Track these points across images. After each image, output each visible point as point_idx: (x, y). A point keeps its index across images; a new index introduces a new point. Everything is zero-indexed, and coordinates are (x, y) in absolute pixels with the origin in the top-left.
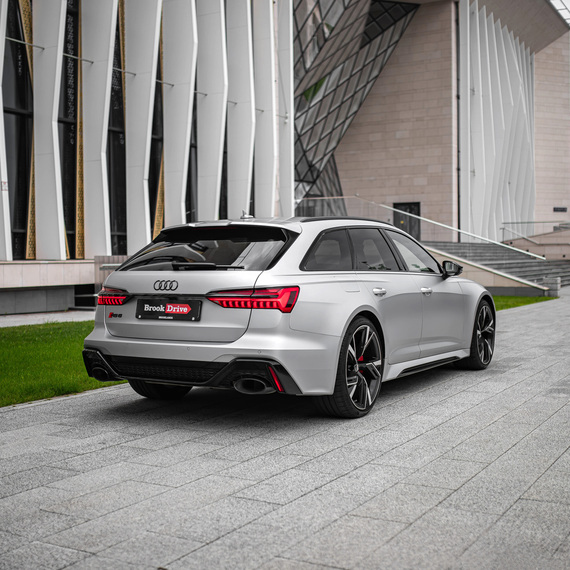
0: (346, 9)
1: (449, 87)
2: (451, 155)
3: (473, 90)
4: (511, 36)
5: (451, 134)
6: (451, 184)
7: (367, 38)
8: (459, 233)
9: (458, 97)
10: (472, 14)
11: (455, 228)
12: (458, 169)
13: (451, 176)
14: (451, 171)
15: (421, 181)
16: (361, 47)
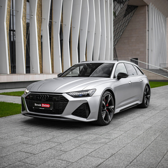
0: (121, 9)
1: (146, 28)
2: (146, 46)
3: (152, 29)
4: (161, 13)
5: (146, 40)
6: (146, 54)
7: (125, 16)
8: (148, 65)
9: (148, 31)
10: (152, 8)
11: (147, 64)
12: (148, 50)
13: (146, 51)
14: (146, 50)
15: (138, 53)
16: (124, 18)
